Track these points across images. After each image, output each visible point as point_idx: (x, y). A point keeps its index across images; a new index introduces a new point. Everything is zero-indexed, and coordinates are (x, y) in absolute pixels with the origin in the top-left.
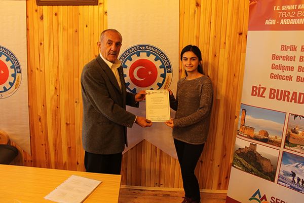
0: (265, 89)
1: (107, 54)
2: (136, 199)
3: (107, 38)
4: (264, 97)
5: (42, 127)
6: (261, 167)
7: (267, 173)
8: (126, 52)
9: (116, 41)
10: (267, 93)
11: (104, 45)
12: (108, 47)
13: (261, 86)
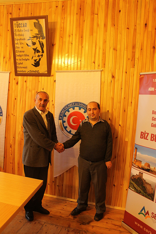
0: (148, 134)
1: (39, 106)
2: (65, 207)
4: (148, 139)
5: (12, 152)
6: (145, 189)
7: (149, 194)
8: (66, 106)
9: (45, 98)
10: (149, 137)
11: (37, 101)
12: (39, 102)
13: (146, 132)
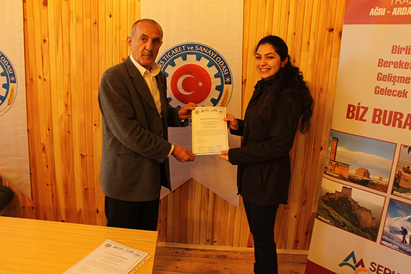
0: (366, 109)
2: (179, 262)
3: (140, 32)
4: (365, 121)
5: (47, 161)
6: (357, 220)
7: (366, 228)
9: (154, 36)
10: (369, 116)
11: (136, 42)
13: (361, 105)
